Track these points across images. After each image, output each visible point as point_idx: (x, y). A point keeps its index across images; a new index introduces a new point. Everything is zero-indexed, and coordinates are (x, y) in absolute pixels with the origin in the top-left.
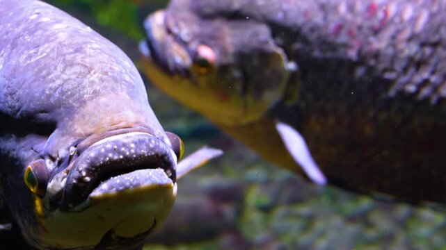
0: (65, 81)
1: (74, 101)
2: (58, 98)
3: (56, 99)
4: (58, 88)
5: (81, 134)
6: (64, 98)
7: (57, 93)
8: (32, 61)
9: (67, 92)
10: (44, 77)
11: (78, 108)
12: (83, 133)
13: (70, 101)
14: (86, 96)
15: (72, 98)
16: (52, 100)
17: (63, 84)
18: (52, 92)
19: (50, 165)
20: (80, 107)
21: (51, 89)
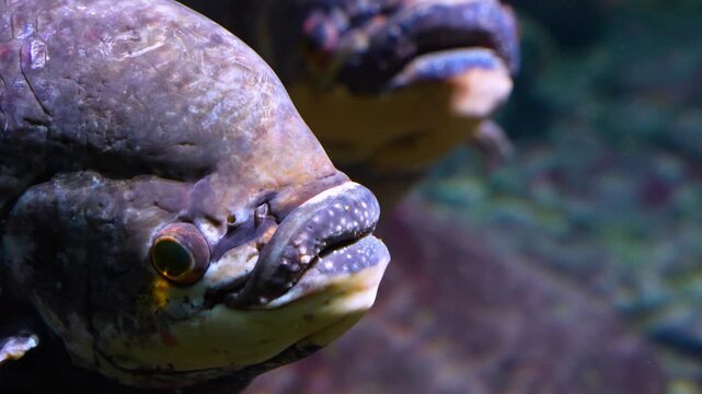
0: (225, 93)
1: (247, 129)
2: (217, 121)
3: (213, 123)
4: (214, 105)
5: (271, 184)
6: (228, 122)
7: (214, 113)
8: (134, 54)
9: (231, 112)
10: (180, 85)
11: (255, 140)
12: (274, 181)
13: (239, 128)
14: (263, 120)
15: (242, 123)
16: (205, 125)
17: (222, 99)
18: (203, 111)
19: (212, 235)
20: (258, 137)
21: (200, 106)
